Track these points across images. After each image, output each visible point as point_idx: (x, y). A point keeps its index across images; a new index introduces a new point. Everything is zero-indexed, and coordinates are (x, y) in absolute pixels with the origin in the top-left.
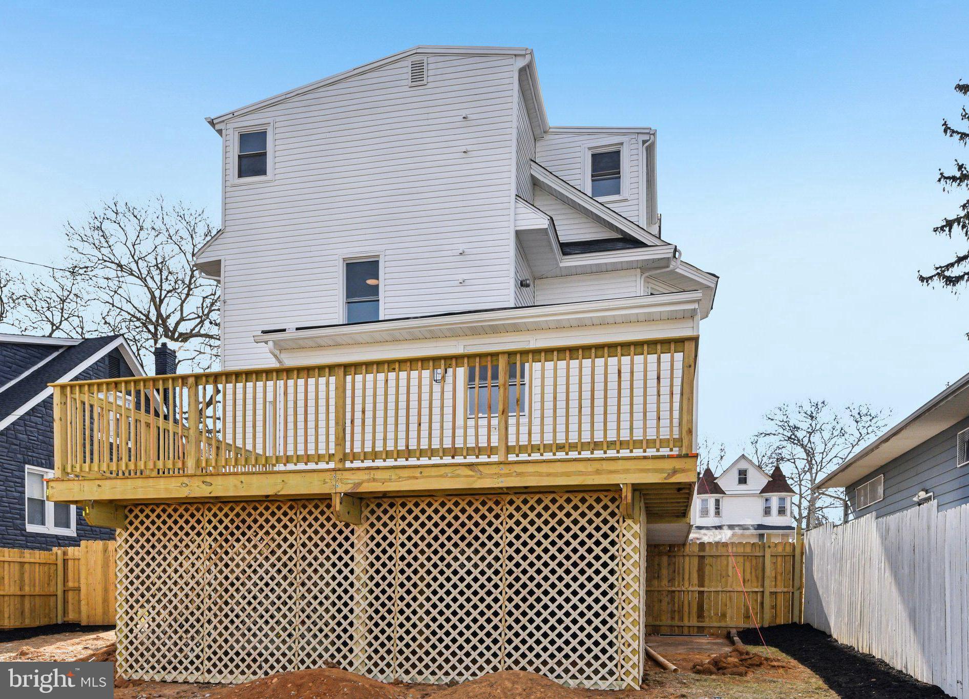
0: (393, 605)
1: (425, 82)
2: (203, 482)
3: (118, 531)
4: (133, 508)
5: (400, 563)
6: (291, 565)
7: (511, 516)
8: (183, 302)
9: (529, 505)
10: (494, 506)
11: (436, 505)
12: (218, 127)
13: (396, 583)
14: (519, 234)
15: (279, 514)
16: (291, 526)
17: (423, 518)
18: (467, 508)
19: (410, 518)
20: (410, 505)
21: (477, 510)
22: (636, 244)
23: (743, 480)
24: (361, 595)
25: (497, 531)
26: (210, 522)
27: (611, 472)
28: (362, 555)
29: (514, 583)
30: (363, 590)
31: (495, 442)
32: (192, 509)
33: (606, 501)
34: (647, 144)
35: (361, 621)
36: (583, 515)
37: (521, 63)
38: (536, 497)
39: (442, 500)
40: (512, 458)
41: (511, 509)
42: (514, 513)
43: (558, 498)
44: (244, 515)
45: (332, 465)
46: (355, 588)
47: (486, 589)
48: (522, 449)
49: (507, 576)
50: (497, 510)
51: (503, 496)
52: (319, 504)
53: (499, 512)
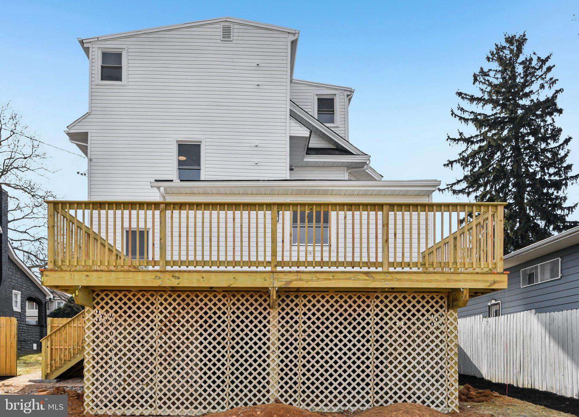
0: (298, 361)
1: (231, 39)
2: (173, 276)
3: (87, 309)
4: (100, 293)
5: (303, 334)
6: (223, 335)
7: (377, 306)
9: (389, 300)
10: (366, 300)
11: (327, 298)
12: (85, 45)
13: (300, 347)
14: (291, 138)
15: (215, 300)
16: (224, 309)
17: (318, 306)
18: (348, 300)
19: (309, 306)
20: (310, 297)
21: (355, 302)
24: (276, 355)
25: (368, 315)
26: (161, 304)
27: (456, 281)
28: (276, 329)
29: (379, 347)
30: (277, 351)
32: (148, 295)
33: (437, 298)
34: (349, 97)
35: (275, 372)
36: (423, 307)
37: (292, 38)
38: (394, 295)
39: (332, 294)
41: (377, 302)
42: (379, 304)
43: (407, 296)
44: (188, 300)
45: (269, 269)
46: (271, 350)
47: (361, 352)
49: (375, 343)
50: (368, 302)
51: (372, 294)
52: (245, 294)
53: (369, 303)
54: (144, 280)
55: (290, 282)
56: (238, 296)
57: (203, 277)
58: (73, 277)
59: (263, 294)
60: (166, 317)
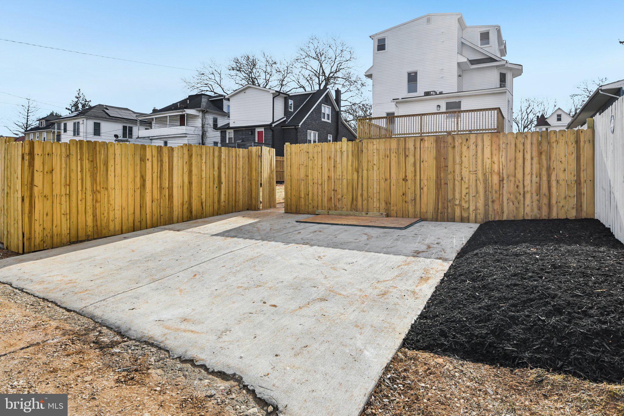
1: (431, 23)
8: (332, 67)
12: (372, 38)
14: (458, 64)
22: (495, 61)
23: (559, 119)
31: (455, 130)
34: (498, 30)
40: (459, 133)
45: (419, 135)
48: (461, 131)
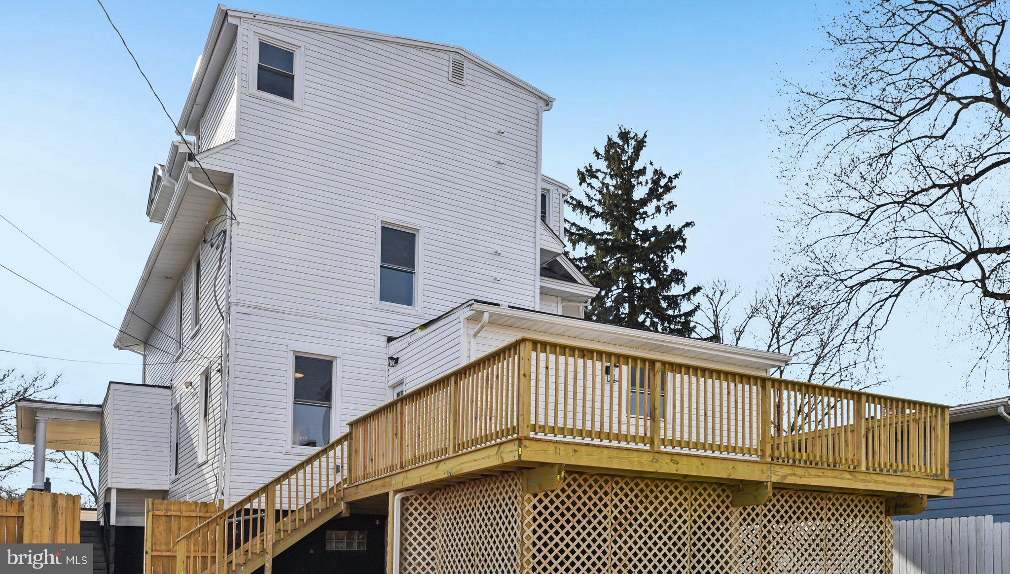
1: (464, 83)
2: (672, 461)
54: (640, 463)
55: (785, 477)
56: (701, 490)
57: (702, 464)
58: (558, 451)
59: (725, 488)
60: (621, 512)
